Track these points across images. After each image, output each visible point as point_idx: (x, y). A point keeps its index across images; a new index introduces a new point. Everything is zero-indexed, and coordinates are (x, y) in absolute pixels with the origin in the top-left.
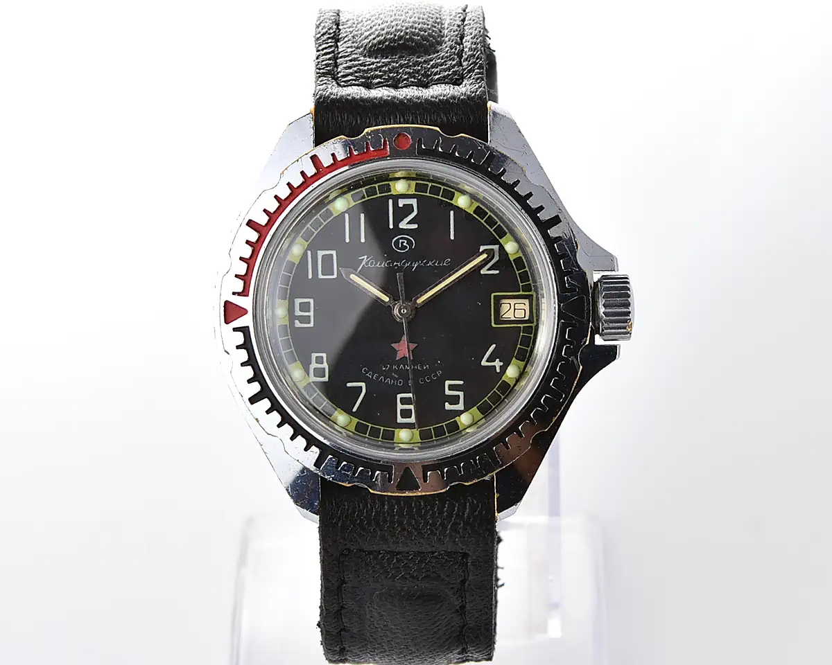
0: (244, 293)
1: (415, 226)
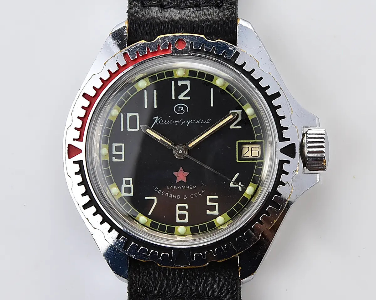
0: (80, 139)
1: (188, 98)
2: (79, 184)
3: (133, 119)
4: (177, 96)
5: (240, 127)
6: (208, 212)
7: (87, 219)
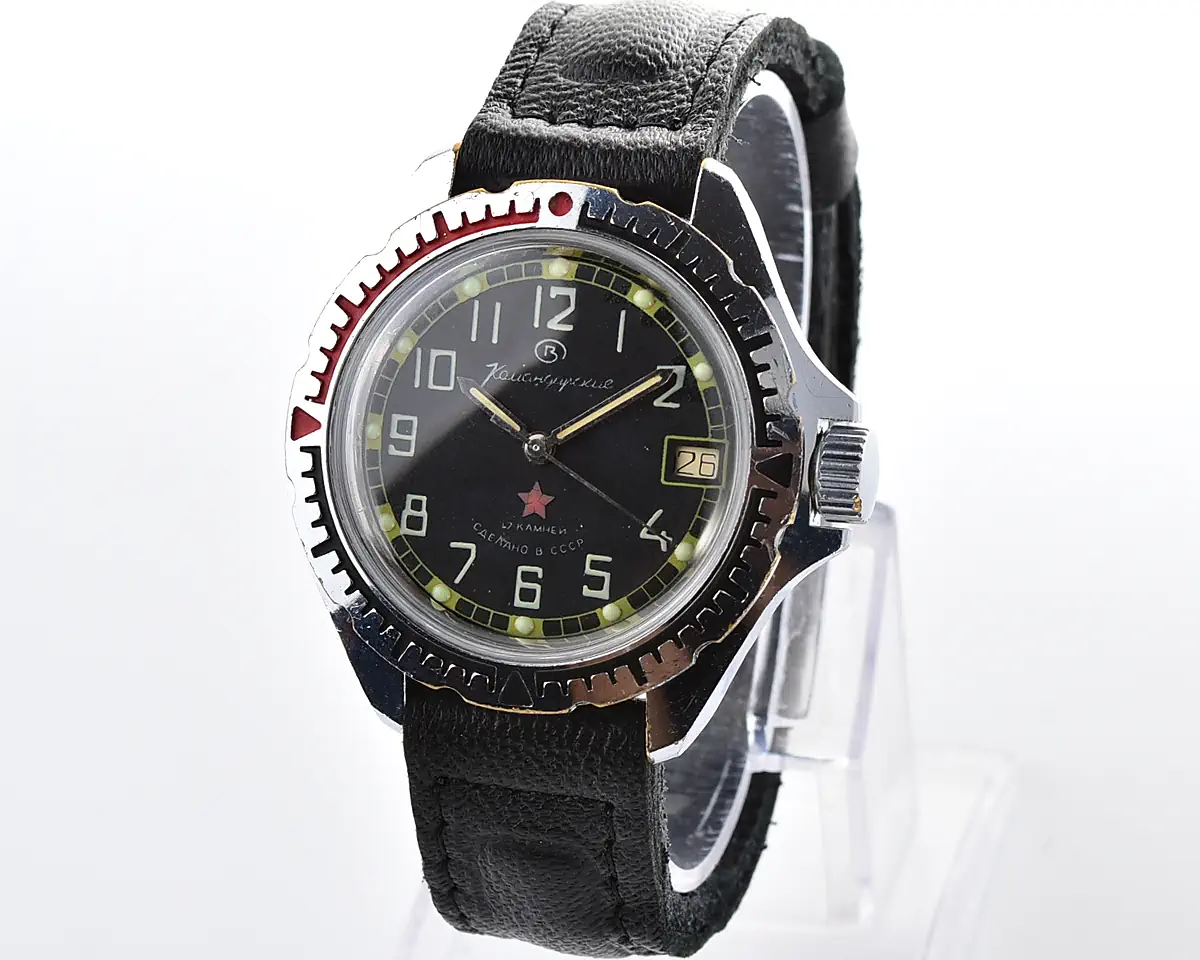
0: (319, 399)
2: (308, 500)
3: (443, 362)
4: (544, 320)
5: (678, 405)
6: (586, 591)
7: (320, 579)
